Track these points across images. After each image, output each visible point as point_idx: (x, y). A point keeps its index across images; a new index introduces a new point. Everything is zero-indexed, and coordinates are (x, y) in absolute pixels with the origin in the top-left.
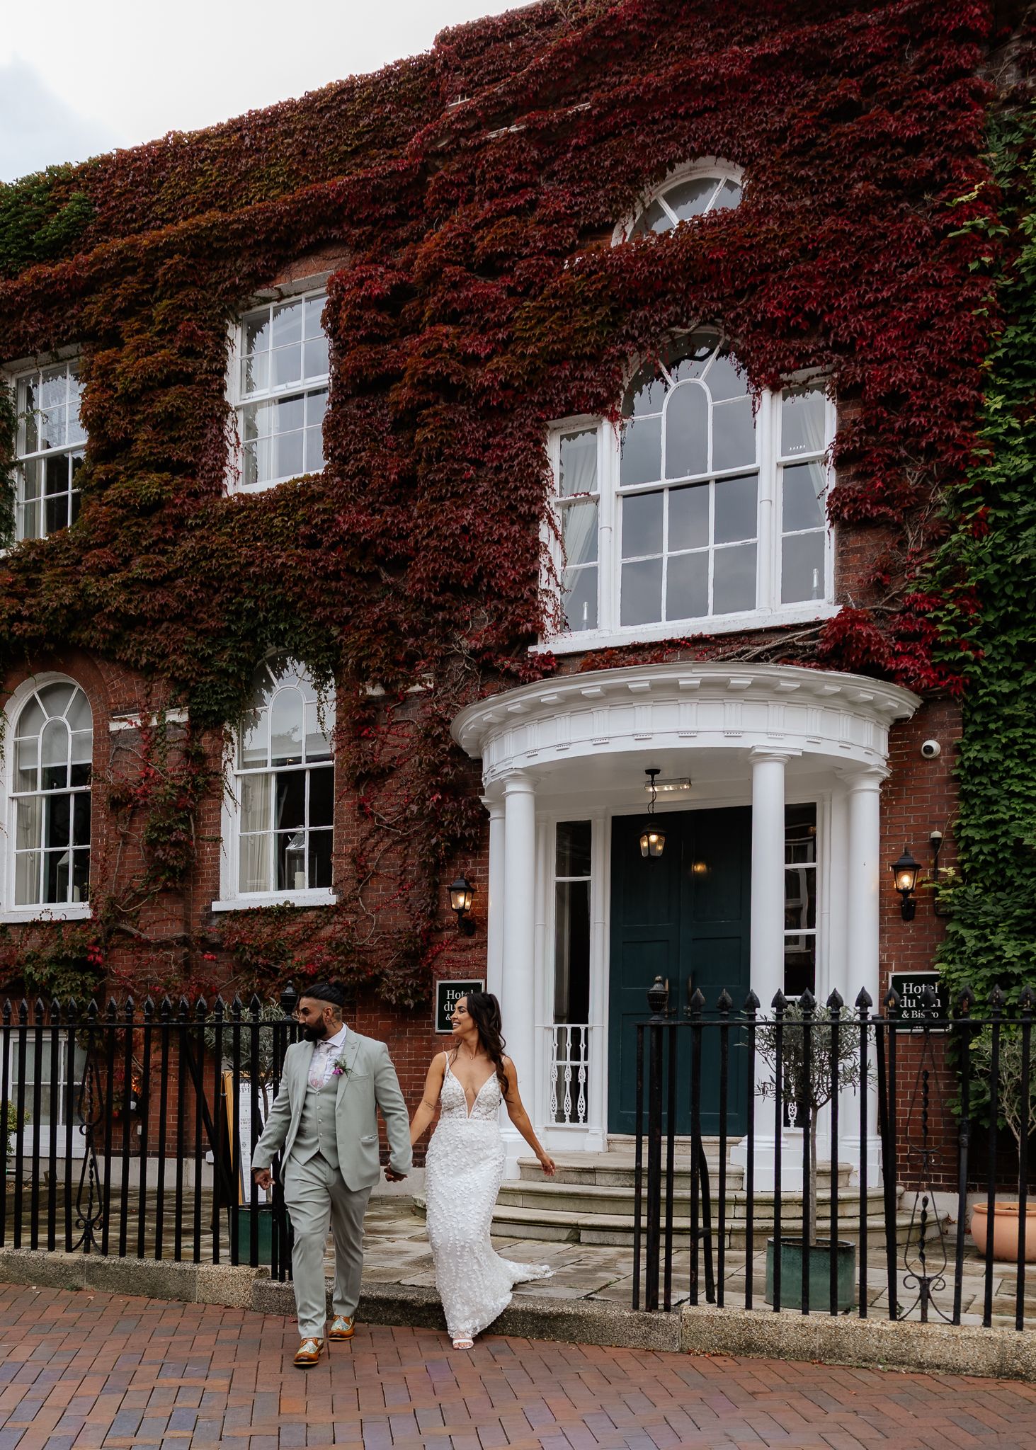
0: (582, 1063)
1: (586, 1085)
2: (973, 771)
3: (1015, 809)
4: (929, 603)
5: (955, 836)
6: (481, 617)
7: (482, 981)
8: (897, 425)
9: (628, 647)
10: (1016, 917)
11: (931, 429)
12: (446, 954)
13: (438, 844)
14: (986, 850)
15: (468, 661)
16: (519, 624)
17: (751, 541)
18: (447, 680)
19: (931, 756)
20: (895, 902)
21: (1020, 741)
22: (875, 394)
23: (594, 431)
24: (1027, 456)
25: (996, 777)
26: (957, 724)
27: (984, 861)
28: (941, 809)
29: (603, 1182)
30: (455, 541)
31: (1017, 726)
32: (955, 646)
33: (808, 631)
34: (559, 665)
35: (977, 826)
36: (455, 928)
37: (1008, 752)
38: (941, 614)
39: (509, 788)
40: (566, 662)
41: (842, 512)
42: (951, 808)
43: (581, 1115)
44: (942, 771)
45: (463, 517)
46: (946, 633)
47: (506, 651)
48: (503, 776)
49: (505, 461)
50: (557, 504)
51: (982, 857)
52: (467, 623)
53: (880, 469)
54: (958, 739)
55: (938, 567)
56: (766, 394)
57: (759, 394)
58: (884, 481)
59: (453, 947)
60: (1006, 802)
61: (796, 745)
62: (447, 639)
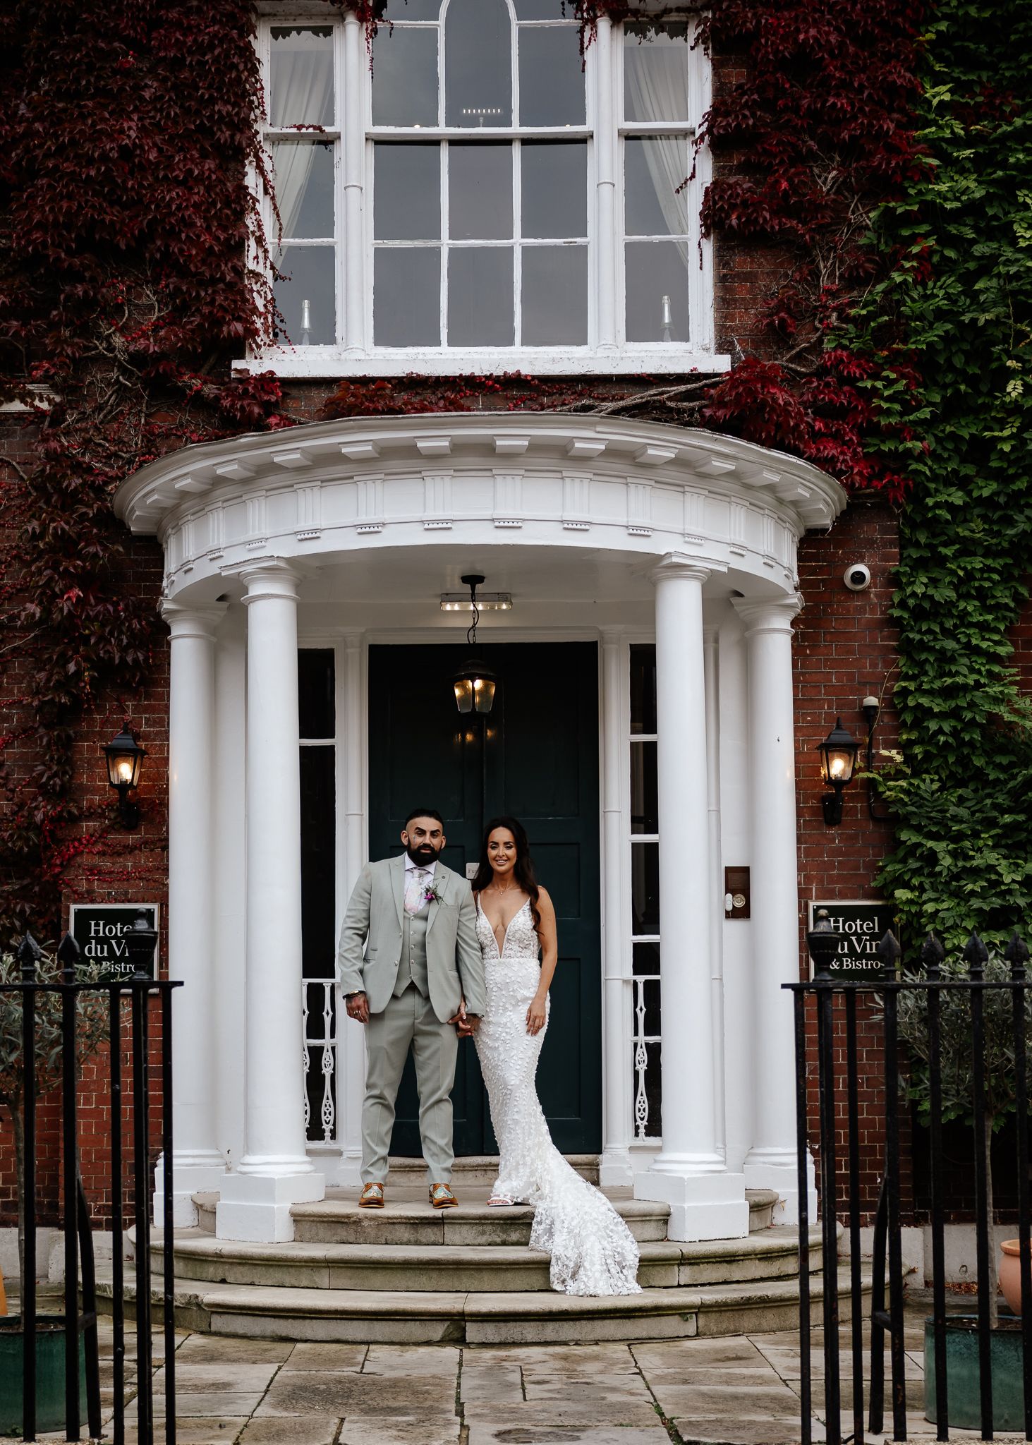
0: (326, 1042)
1: (333, 1076)
2: (919, 614)
3: (979, 672)
4: (858, 366)
5: (896, 702)
6: (144, 301)
7: (155, 907)
8: (805, 102)
9: (400, 379)
10: (1005, 826)
11: (855, 118)
12: (86, 860)
13: (78, 673)
14: (946, 728)
15: (124, 371)
16: (219, 323)
17: (579, 240)
18: (84, 398)
19: (859, 587)
20: (814, 796)
21: (978, 575)
22: (776, 52)
23: (327, 31)
24: (974, 176)
25: (949, 624)
26: (891, 543)
27: (946, 742)
28: (874, 665)
29: (457, 1239)
30: (108, 170)
31: (974, 554)
32: (896, 433)
33: (682, 388)
34: (285, 395)
35: (930, 693)
36: (102, 816)
37: (963, 590)
38: (879, 384)
39: (255, 590)
40: (294, 392)
41: (728, 217)
42: (888, 664)
43: (327, 1128)
44: (872, 611)
45: (122, 131)
46: (888, 412)
47: (194, 363)
48: (248, 568)
49: (190, 52)
50: (267, 137)
51: (942, 739)
52: (119, 309)
53: (782, 163)
54: (894, 566)
55: (871, 317)
56: (604, 24)
57: (592, 22)
58: (790, 181)
59: (99, 847)
60: (965, 661)
61: (716, 556)
62: (87, 331)
